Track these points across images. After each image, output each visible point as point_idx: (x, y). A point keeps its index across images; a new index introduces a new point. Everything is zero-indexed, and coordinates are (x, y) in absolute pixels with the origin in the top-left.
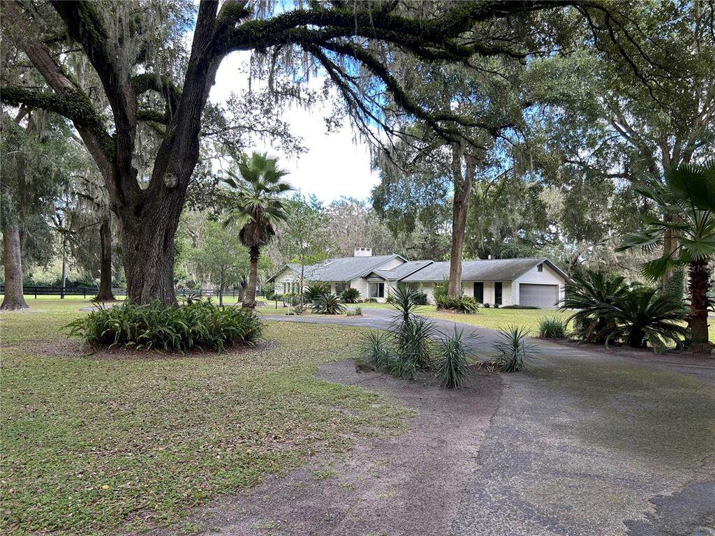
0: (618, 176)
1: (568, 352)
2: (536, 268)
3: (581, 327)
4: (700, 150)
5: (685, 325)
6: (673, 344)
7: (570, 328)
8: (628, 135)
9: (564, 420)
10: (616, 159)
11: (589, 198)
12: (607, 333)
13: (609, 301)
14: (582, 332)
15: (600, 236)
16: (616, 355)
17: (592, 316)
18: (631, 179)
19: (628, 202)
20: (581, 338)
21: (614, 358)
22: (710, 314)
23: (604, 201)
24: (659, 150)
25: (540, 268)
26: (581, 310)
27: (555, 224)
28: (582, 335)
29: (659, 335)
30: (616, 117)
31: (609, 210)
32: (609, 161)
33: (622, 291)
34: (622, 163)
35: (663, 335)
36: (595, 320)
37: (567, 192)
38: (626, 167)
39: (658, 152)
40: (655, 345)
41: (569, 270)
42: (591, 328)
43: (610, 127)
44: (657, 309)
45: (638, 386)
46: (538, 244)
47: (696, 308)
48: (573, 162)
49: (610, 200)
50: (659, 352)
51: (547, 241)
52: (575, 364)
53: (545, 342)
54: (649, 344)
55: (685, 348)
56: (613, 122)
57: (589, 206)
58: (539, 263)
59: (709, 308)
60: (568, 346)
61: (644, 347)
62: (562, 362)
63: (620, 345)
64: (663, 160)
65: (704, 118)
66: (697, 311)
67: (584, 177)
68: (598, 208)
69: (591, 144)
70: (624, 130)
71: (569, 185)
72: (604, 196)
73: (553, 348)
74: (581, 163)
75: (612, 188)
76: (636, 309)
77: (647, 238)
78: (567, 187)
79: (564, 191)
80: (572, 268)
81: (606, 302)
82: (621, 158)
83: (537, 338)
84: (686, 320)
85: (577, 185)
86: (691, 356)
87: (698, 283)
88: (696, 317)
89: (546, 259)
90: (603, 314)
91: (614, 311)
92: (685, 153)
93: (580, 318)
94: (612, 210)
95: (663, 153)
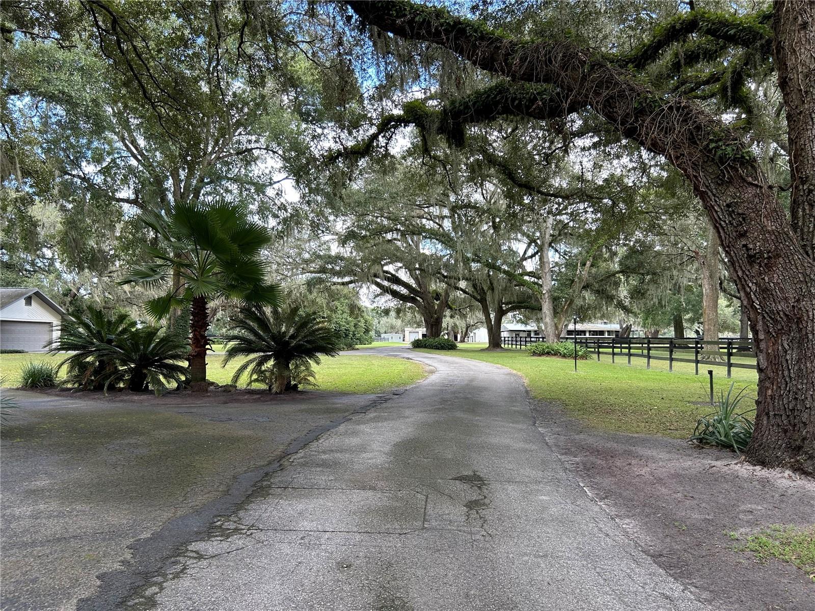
0: (127, 201)
1: (57, 404)
2: (23, 301)
3: (76, 372)
4: (208, 189)
5: (185, 364)
6: (174, 385)
7: (63, 374)
8: (139, 157)
9: (42, 482)
10: (125, 181)
11: (94, 221)
12: (107, 377)
13: (110, 342)
14: (77, 379)
15: (106, 267)
16: (114, 401)
17: (90, 359)
18: (141, 207)
19: (137, 232)
20: (76, 385)
21: (113, 405)
22: (208, 352)
23: (112, 227)
24: (171, 181)
25: (29, 301)
26: (76, 352)
27: (50, 248)
28: (77, 382)
29: (161, 377)
30: (126, 134)
31: (117, 238)
32: (118, 182)
33: (125, 331)
34: (132, 187)
35: (165, 376)
36: (93, 363)
37: (66, 210)
38: (136, 192)
39: (169, 183)
40: (156, 387)
41: (68, 304)
42: (88, 373)
43: (119, 145)
44: (159, 349)
45: (134, 432)
46: (26, 270)
47: (196, 347)
48: (74, 176)
49: (119, 227)
50: (159, 394)
51: (39, 267)
52: (64, 416)
53: (29, 393)
54: (150, 387)
55: (185, 388)
56: (123, 139)
57: (93, 230)
58: (27, 295)
59: (208, 347)
60: (58, 395)
61: (146, 390)
62: (48, 415)
63: (121, 390)
64: (174, 192)
65: (213, 157)
66: (196, 350)
67: (89, 196)
68: (104, 235)
69: (98, 160)
70: (135, 152)
71: (69, 202)
72: (111, 221)
73: (39, 400)
74: (84, 179)
75: (120, 214)
76: (139, 350)
77: (151, 273)
78: (67, 204)
79: (63, 209)
80: (71, 303)
81: (107, 342)
82: (131, 183)
83: (18, 389)
84: (187, 359)
85: (80, 204)
86: (190, 396)
87: (198, 322)
88: (196, 356)
89: (36, 289)
90: (102, 356)
91: (116, 352)
92: (195, 189)
93: (76, 362)
94: (119, 238)
95: (174, 184)
